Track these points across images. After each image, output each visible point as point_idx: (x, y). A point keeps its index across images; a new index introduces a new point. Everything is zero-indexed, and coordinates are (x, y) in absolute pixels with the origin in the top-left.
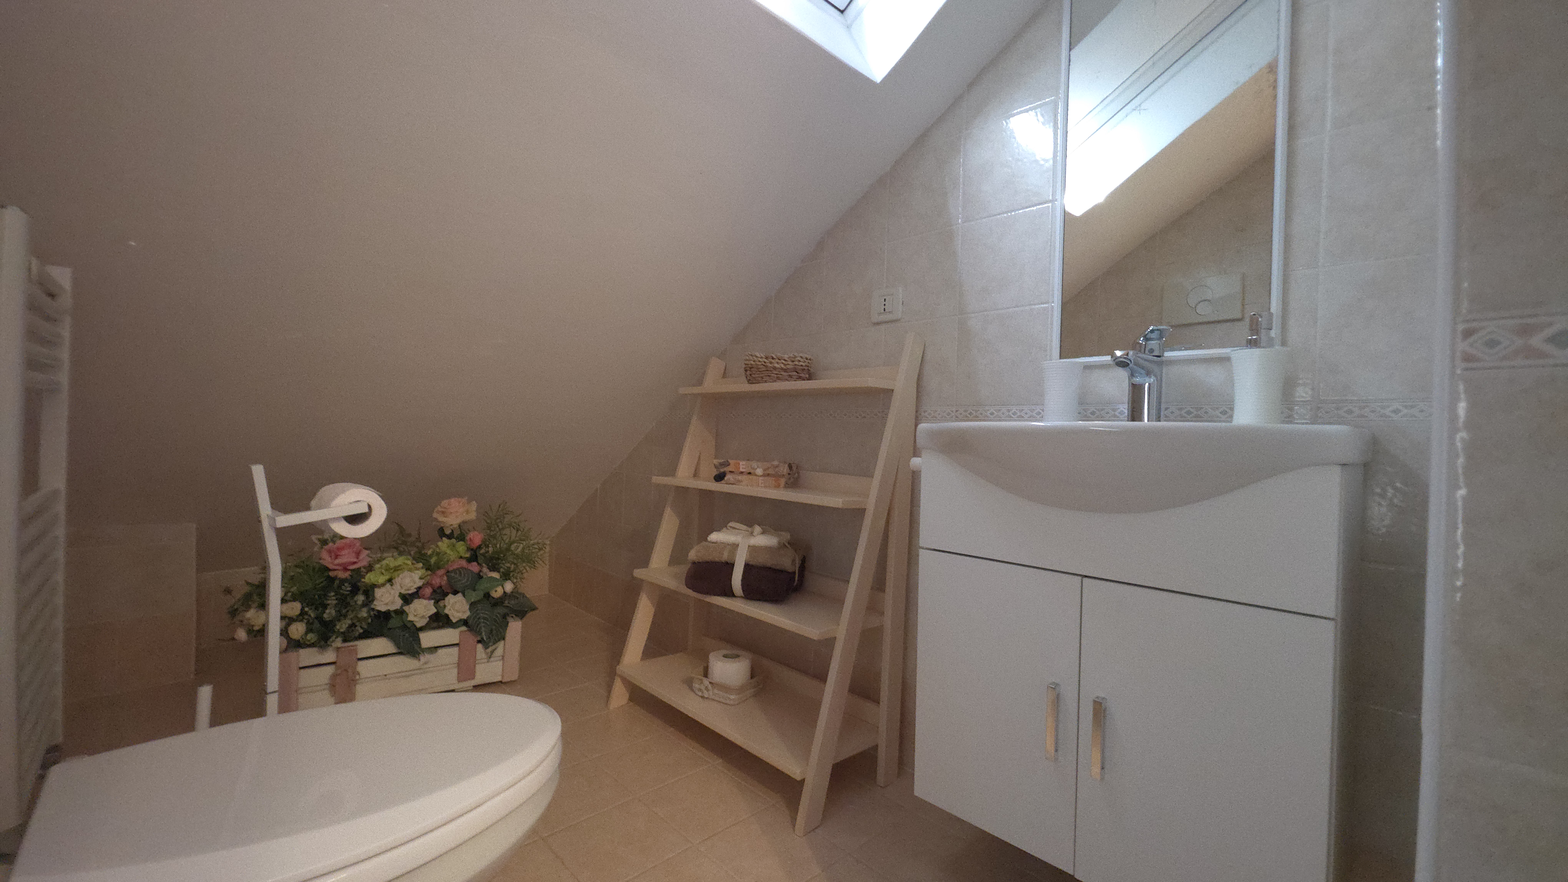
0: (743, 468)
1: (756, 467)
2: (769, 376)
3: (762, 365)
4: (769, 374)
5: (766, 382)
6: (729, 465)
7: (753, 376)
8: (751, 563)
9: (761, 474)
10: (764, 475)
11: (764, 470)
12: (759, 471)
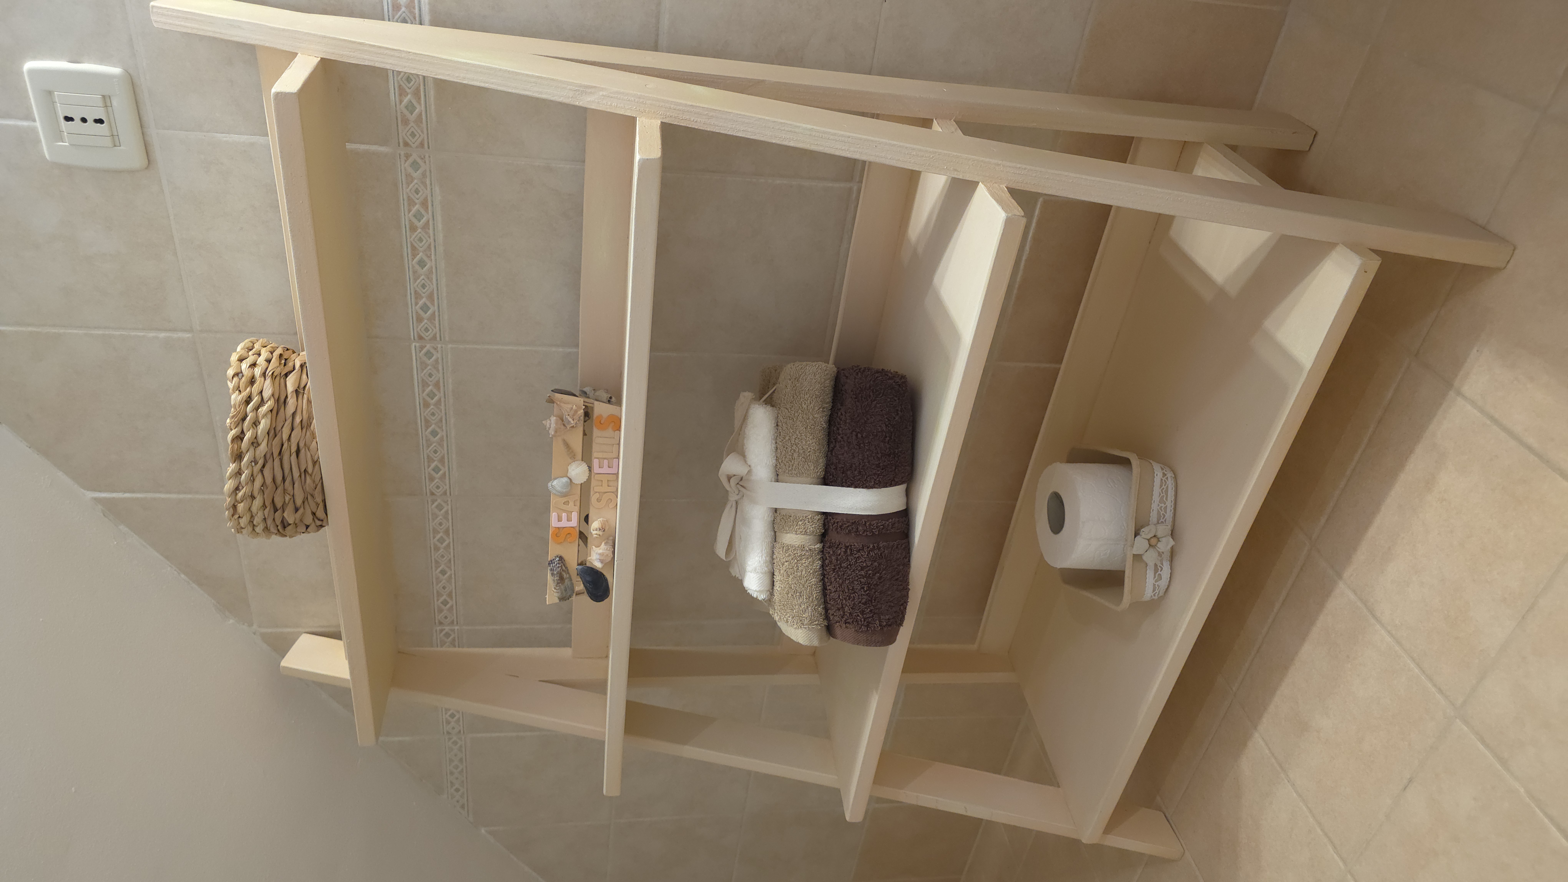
0: (569, 519)
1: (565, 480)
2: (298, 452)
3: (262, 471)
4: (294, 449)
5: (315, 462)
6: (561, 558)
7: (299, 502)
8: (820, 471)
9: (584, 467)
10: (587, 457)
11: (573, 457)
12: (578, 472)
